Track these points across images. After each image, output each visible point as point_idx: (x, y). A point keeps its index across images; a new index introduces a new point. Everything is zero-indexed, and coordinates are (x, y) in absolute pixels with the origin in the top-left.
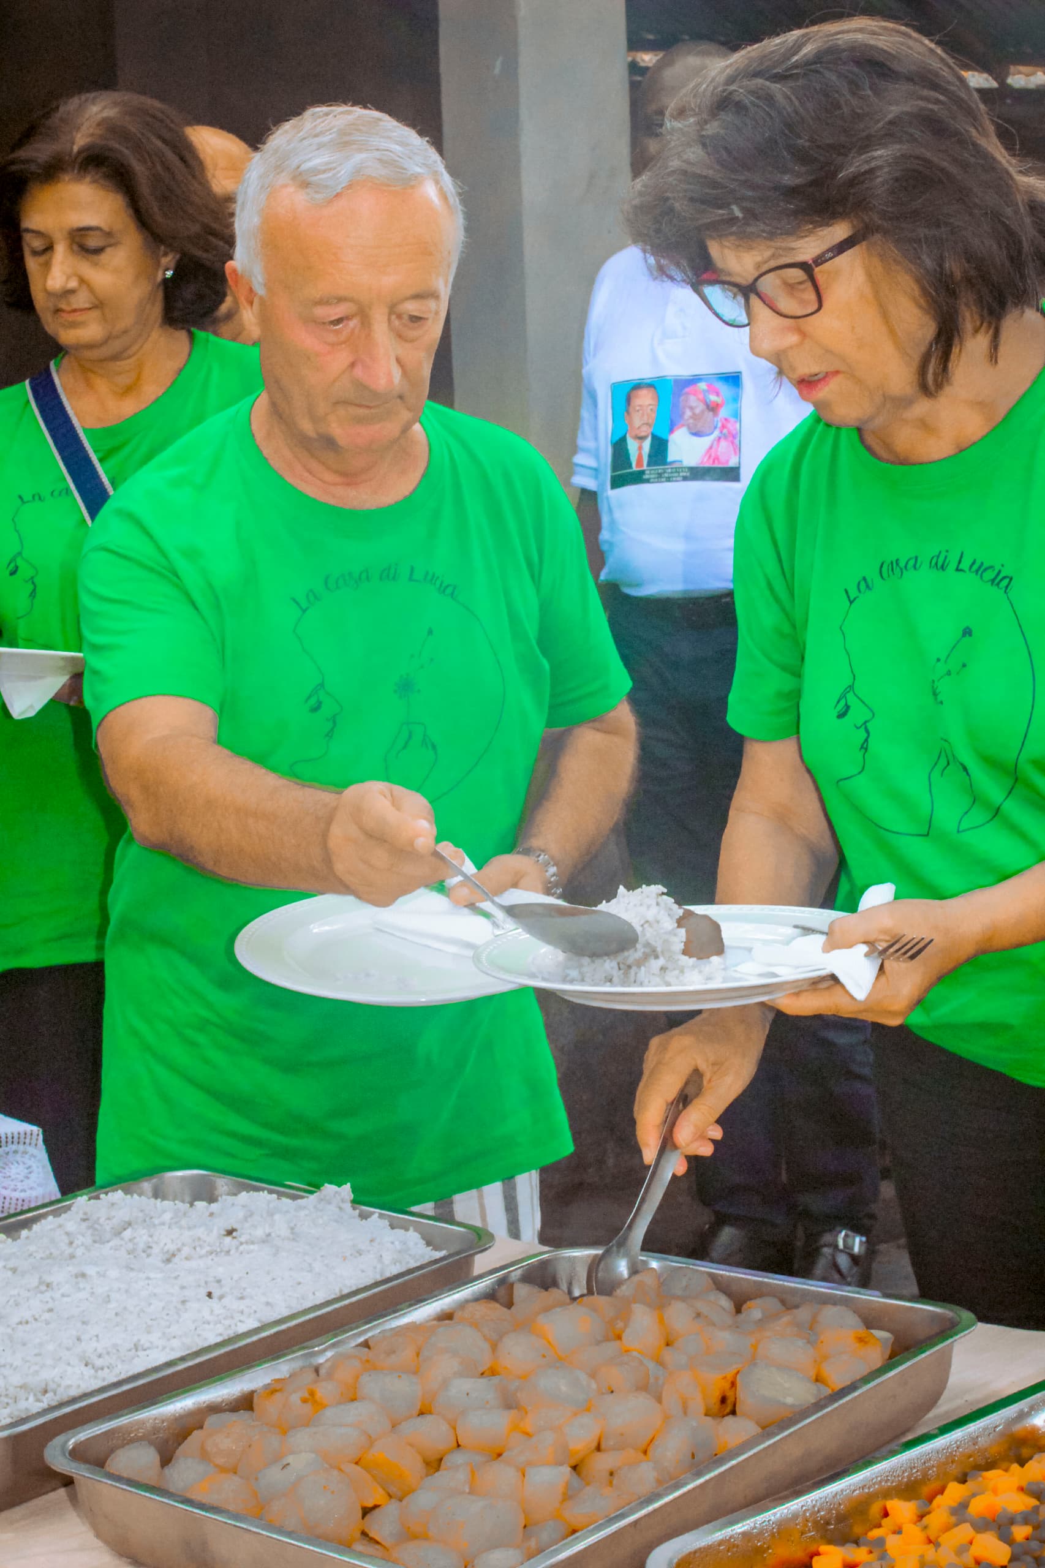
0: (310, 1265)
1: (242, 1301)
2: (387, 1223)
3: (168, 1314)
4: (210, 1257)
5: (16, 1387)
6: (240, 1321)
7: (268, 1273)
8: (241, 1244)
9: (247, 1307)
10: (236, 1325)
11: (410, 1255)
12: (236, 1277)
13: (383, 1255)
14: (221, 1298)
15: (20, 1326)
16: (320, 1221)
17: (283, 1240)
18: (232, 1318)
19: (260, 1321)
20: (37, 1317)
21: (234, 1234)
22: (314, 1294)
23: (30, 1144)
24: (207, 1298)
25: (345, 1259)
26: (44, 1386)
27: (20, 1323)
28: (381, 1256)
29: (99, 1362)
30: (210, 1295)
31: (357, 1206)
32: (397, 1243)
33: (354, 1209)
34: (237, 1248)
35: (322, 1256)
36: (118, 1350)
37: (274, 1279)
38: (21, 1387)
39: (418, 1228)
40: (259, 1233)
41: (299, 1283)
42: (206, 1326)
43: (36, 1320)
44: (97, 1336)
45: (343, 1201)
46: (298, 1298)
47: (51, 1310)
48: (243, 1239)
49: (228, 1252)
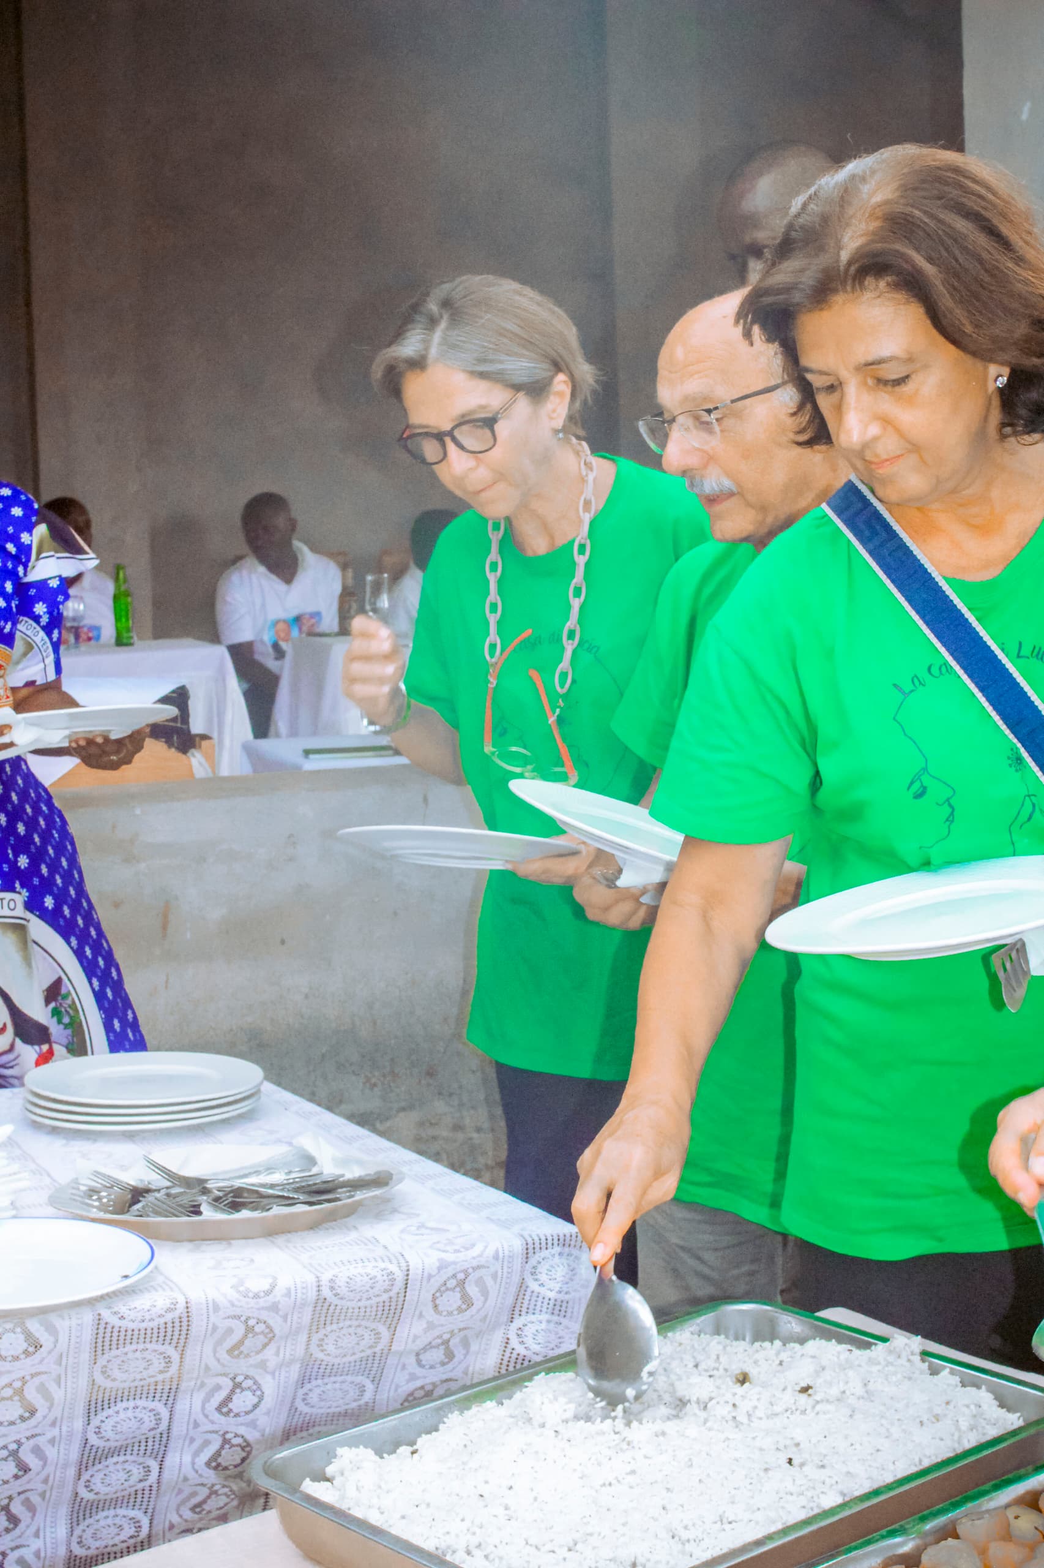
0: (888, 1430)
1: (822, 1470)
2: (958, 1379)
3: (751, 1483)
4: (786, 1415)
5: (606, 1560)
6: (823, 1493)
7: (846, 1437)
8: (818, 1402)
9: (830, 1477)
10: (819, 1497)
11: (985, 1419)
12: (814, 1441)
13: (960, 1420)
14: (802, 1465)
15: (604, 1488)
16: (894, 1379)
17: (859, 1398)
18: (814, 1488)
19: (843, 1494)
20: (620, 1478)
21: (810, 1391)
22: (894, 1463)
23: (575, 1246)
24: (788, 1465)
25: (921, 1423)
26: (633, 1560)
27: (604, 1485)
28: (957, 1421)
29: (685, 1535)
30: (790, 1461)
31: (927, 1358)
32: (972, 1407)
33: (923, 1361)
34: (814, 1407)
35: (899, 1420)
36: (703, 1522)
37: (852, 1445)
38: (610, 1560)
39: (992, 1390)
40: (834, 1391)
41: (878, 1450)
42: (789, 1498)
43: (619, 1481)
44: (682, 1506)
45: (912, 1354)
46: (878, 1468)
47: (633, 1472)
48: (818, 1397)
49: (804, 1412)
